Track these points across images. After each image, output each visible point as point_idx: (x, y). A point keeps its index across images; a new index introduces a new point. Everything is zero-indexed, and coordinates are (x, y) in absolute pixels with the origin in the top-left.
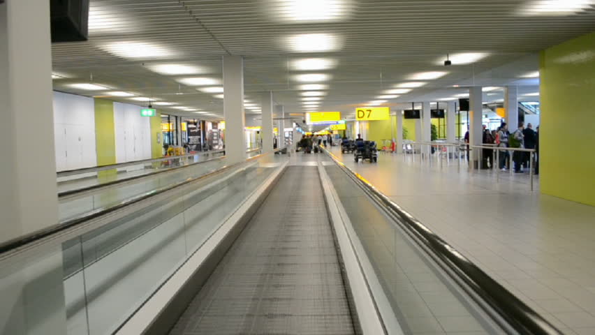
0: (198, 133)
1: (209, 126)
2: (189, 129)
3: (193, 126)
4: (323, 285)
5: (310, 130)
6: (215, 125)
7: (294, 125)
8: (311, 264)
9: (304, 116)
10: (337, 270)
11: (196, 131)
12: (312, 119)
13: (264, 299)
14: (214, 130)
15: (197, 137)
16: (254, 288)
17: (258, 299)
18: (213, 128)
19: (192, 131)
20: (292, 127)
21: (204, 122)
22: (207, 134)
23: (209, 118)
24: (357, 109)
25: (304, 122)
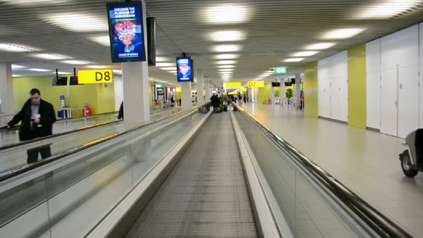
0: (163, 94)
1: (169, 89)
2: (158, 92)
3: (161, 90)
4: (235, 201)
5: (226, 91)
6: (171, 89)
7: (217, 89)
8: (227, 186)
9: (222, 86)
10: (245, 190)
11: (162, 92)
12: (226, 86)
13: (194, 211)
14: (171, 92)
15: (163, 96)
16: (187, 203)
17: (189, 211)
18: (171, 91)
19: (160, 93)
20: (215, 90)
21: (166, 88)
22: (168, 94)
23: (169, 85)
24: (248, 82)
25: (222, 88)
